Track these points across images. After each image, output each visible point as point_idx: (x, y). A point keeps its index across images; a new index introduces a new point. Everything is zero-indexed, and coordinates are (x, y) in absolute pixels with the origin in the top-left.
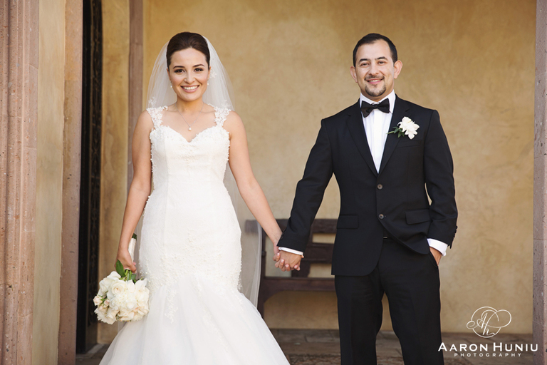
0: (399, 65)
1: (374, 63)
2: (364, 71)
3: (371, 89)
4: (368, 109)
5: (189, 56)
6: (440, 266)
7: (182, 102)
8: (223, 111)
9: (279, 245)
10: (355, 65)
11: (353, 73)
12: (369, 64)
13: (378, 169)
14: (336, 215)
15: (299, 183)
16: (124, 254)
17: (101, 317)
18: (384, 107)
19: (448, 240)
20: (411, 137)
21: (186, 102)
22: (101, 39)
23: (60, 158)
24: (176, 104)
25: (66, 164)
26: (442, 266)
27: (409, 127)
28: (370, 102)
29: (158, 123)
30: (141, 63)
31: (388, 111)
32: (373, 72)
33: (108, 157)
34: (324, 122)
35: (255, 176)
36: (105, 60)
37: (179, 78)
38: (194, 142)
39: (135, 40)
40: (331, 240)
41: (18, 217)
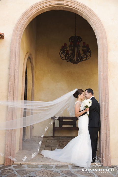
30: (34, 90)
39: (33, 86)
40: (65, 120)
41: (14, 118)
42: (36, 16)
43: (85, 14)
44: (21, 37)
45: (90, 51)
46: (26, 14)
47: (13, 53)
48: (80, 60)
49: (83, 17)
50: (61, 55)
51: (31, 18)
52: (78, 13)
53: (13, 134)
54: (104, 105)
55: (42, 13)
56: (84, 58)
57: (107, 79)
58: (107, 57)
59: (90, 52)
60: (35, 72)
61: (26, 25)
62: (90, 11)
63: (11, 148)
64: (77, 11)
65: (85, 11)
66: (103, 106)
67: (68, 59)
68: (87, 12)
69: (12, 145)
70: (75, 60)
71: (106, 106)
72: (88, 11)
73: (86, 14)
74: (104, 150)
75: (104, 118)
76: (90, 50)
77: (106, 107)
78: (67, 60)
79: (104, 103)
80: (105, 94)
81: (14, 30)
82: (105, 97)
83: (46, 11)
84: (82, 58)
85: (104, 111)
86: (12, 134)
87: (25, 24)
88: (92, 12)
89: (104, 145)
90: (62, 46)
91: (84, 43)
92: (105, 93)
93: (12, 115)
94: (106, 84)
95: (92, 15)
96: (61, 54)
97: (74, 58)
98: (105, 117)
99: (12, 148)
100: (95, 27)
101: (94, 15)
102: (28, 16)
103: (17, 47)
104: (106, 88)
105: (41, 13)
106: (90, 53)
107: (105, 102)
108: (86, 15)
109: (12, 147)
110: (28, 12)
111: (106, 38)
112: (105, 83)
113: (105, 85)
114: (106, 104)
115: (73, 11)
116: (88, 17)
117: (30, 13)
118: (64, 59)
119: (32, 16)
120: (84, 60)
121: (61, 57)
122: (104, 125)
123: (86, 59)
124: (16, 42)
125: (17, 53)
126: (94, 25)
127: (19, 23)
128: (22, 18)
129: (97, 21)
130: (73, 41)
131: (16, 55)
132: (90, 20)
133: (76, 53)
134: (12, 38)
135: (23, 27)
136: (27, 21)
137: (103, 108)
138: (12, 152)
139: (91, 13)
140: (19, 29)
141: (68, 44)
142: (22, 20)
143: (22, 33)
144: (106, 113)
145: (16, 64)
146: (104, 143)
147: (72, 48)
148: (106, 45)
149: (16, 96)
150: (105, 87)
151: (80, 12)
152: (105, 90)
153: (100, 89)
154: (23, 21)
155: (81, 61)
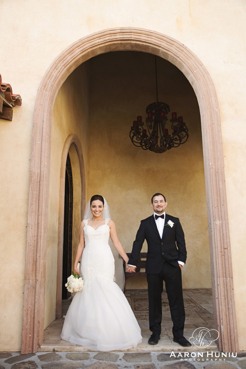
0: (166, 203)
1: (159, 202)
2: (156, 204)
3: (158, 209)
4: (157, 217)
5: (97, 202)
6: (181, 269)
7: (95, 217)
8: (107, 220)
9: (128, 264)
10: (152, 203)
11: (151, 205)
12: (158, 202)
13: (161, 237)
14: (146, 251)
15: (134, 242)
16: (75, 268)
17: (69, 290)
18: (162, 217)
19: (184, 261)
20: (172, 227)
21: (96, 217)
22: (72, 198)
23: (57, 236)
24: (93, 218)
25: (59, 238)
26: (182, 269)
27: (171, 223)
28: (158, 215)
29: (86, 225)
30: (85, 205)
31: (163, 218)
32: (159, 205)
33: (75, 234)
34: (142, 221)
35: (119, 240)
36: (74, 204)
37: (94, 209)
38: (97, 230)
39: (83, 198)
40: (145, 259)
41: (40, 257)
42: (81, 62)
43: (173, 53)
44: (52, 101)
45: (187, 128)
46: (61, 58)
47: (38, 132)
48: (168, 146)
49: (170, 60)
50: (132, 139)
51: (71, 67)
52: (159, 53)
53: (37, 289)
54: (219, 225)
55: (92, 56)
56: (175, 142)
57: (223, 174)
58: (220, 131)
59: (186, 130)
60: (88, 173)
61: (62, 78)
62: (182, 48)
63: (34, 318)
64: (158, 51)
65: (173, 49)
66: (218, 228)
67: (146, 145)
68: (176, 51)
69: (36, 311)
70: (159, 146)
71: (222, 228)
72: (177, 49)
73: (175, 55)
74: (223, 319)
75: (220, 253)
76: (186, 126)
77: (223, 231)
78: (144, 147)
79: (218, 222)
80: (220, 204)
81: (39, 89)
82: (220, 209)
83: (99, 52)
84: (172, 142)
85: (219, 239)
86: (35, 289)
87: (60, 77)
88: (185, 50)
89: (223, 307)
90: (134, 122)
91: (174, 114)
92: (219, 201)
93: (35, 251)
94: (221, 183)
95: (186, 55)
96: (133, 137)
97: (157, 141)
98: (223, 250)
99: (36, 317)
100: (192, 76)
101: (190, 55)
102: (65, 62)
103: (45, 120)
104: (221, 191)
105: (90, 58)
106: (186, 132)
107: (221, 219)
108: (175, 57)
109: (36, 315)
110: (66, 56)
111: (216, 96)
112: (219, 181)
113: (219, 186)
114: (222, 224)
115: (150, 51)
116: (178, 59)
117: (69, 58)
118: (139, 145)
119: (72, 62)
120: (175, 145)
121: (133, 141)
122: (220, 268)
123: (179, 144)
124: (44, 110)
125: (44, 131)
126: (190, 72)
127: (49, 75)
128: (55, 66)
129: (195, 65)
130: (154, 112)
131: (44, 135)
132: (183, 66)
133: (160, 134)
134: (35, 104)
135: (56, 83)
136: (64, 71)
137: (218, 233)
138: (35, 325)
139: (183, 51)
140: (50, 86)
141: (144, 116)
142: (55, 70)
143: (54, 94)
144: (224, 242)
145: (43, 150)
146: (223, 304)
147: (153, 123)
148: (215, 109)
149: (43, 213)
150: (219, 189)
151: (163, 52)
152: (220, 196)
153: (210, 194)
154: (57, 72)
155: (170, 147)
